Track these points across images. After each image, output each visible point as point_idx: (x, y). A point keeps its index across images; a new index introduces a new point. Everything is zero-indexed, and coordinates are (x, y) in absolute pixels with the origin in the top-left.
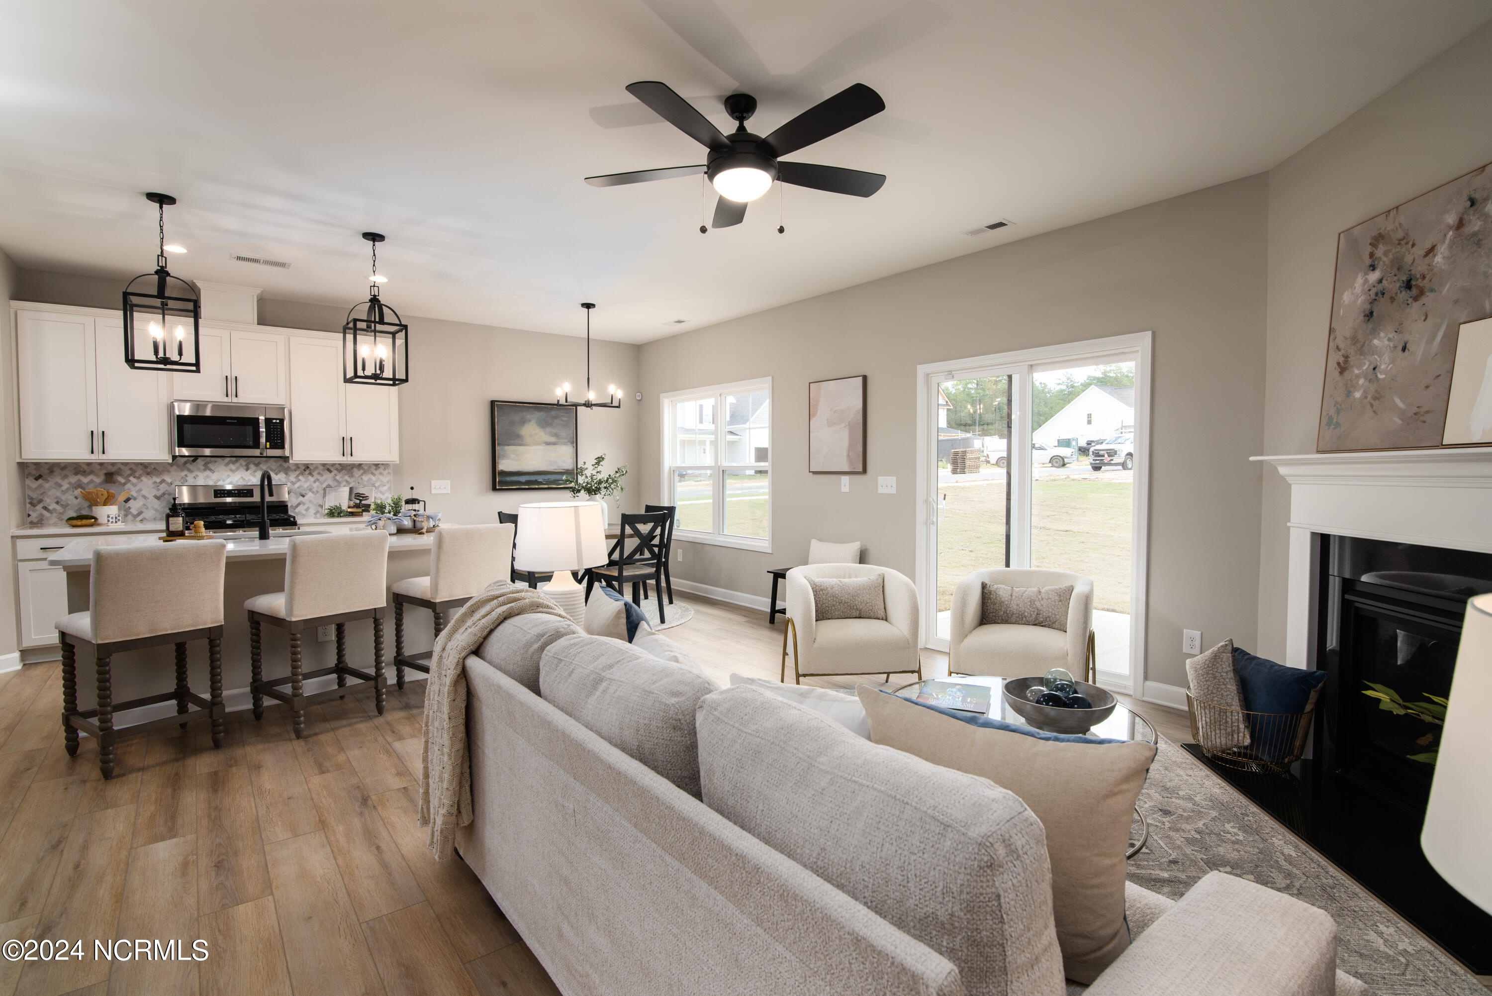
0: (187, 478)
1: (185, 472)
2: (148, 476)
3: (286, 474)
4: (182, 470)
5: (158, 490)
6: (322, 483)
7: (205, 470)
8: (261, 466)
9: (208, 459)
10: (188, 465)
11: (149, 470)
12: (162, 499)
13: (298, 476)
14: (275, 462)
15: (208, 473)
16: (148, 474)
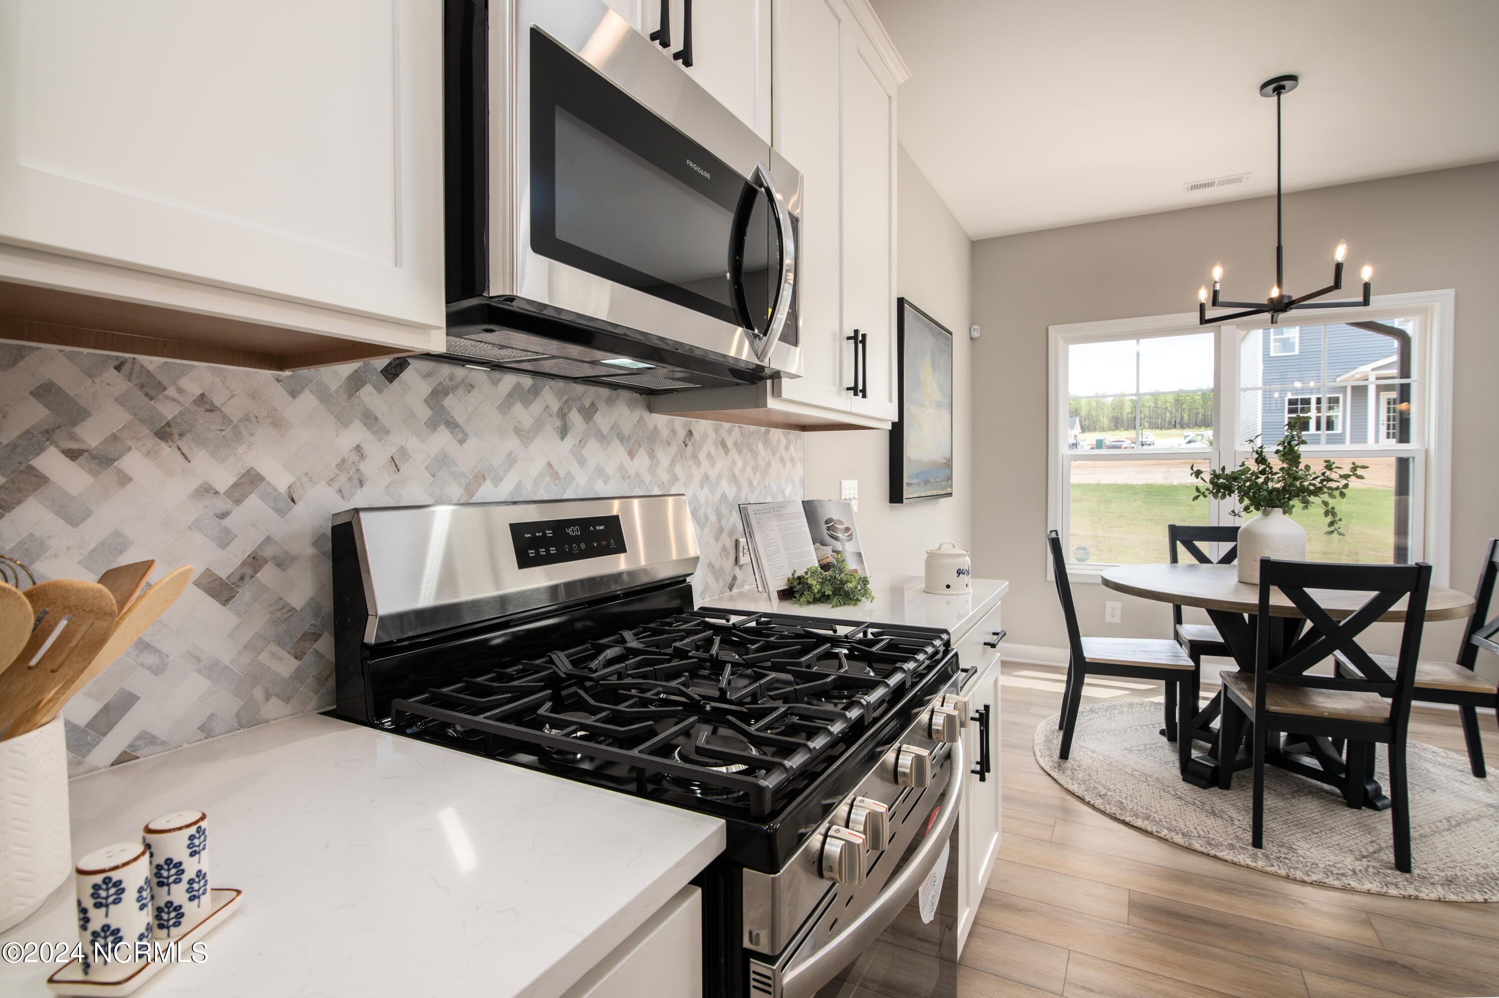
0: (366, 468)
1: (356, 434)
2: (166, 450)
3: (652, 455)
4: (343, 421)
5: (225, 539)
6: (713, 491)
7: (433, 424)
8: (598, 417)
9: (446, 369)
10: (367, 393)
11: (168, 411)
12: (245, 593)
13: (672, 465)
14: (632, 405)
15: (443, 438)
16: (164, 433)
